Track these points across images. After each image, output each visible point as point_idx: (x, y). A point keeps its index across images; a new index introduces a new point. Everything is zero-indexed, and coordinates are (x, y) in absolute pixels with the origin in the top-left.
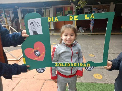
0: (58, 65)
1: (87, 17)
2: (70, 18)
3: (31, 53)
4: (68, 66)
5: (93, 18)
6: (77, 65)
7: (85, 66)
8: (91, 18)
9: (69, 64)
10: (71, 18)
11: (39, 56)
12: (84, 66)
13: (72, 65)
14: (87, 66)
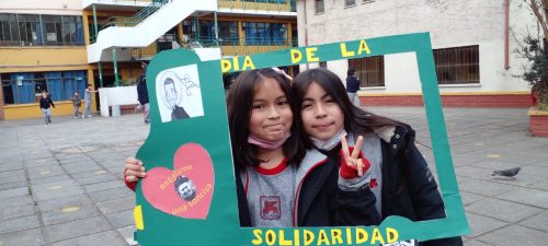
0: (263, 237)
1: (348, 50)
2: (293, 57)
3: (163, 187)
4: (306, 243)
5: (368, 52)
6: (344, 237)
7: (377, 242)
8: (360, 53)
9: (308, 235)
10: (296, 56)
11: (190, 198)
12: (373, 242)
13: (323, 238)
14: (389, 240)
